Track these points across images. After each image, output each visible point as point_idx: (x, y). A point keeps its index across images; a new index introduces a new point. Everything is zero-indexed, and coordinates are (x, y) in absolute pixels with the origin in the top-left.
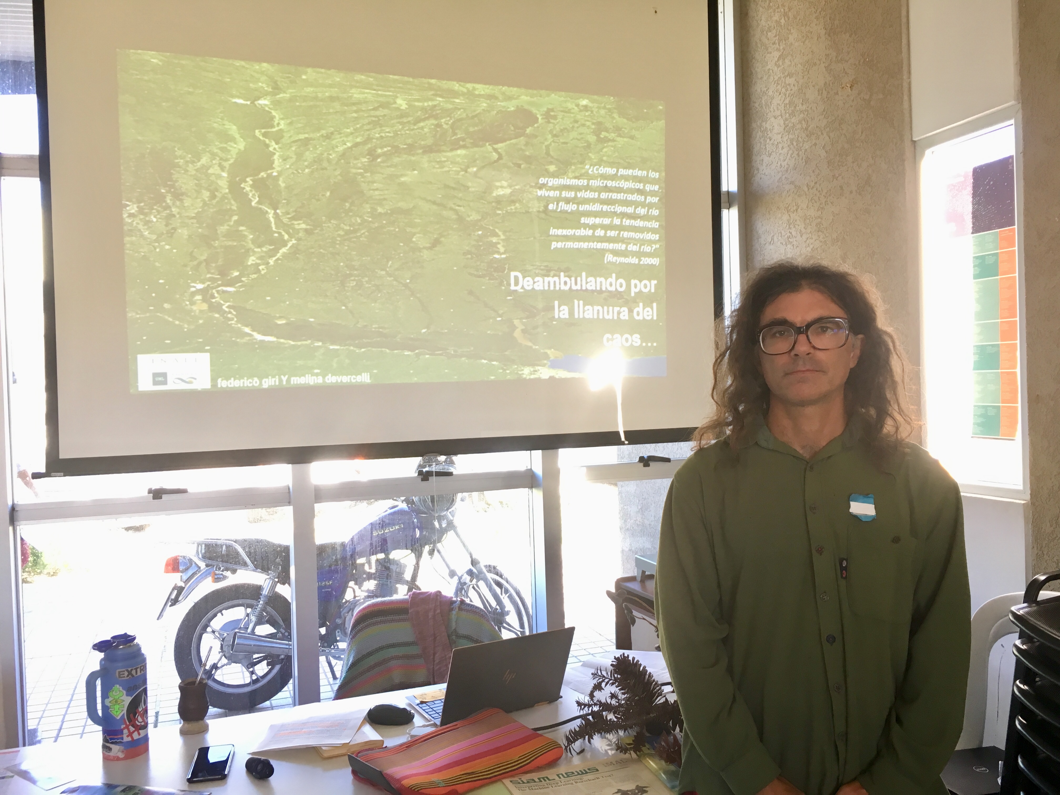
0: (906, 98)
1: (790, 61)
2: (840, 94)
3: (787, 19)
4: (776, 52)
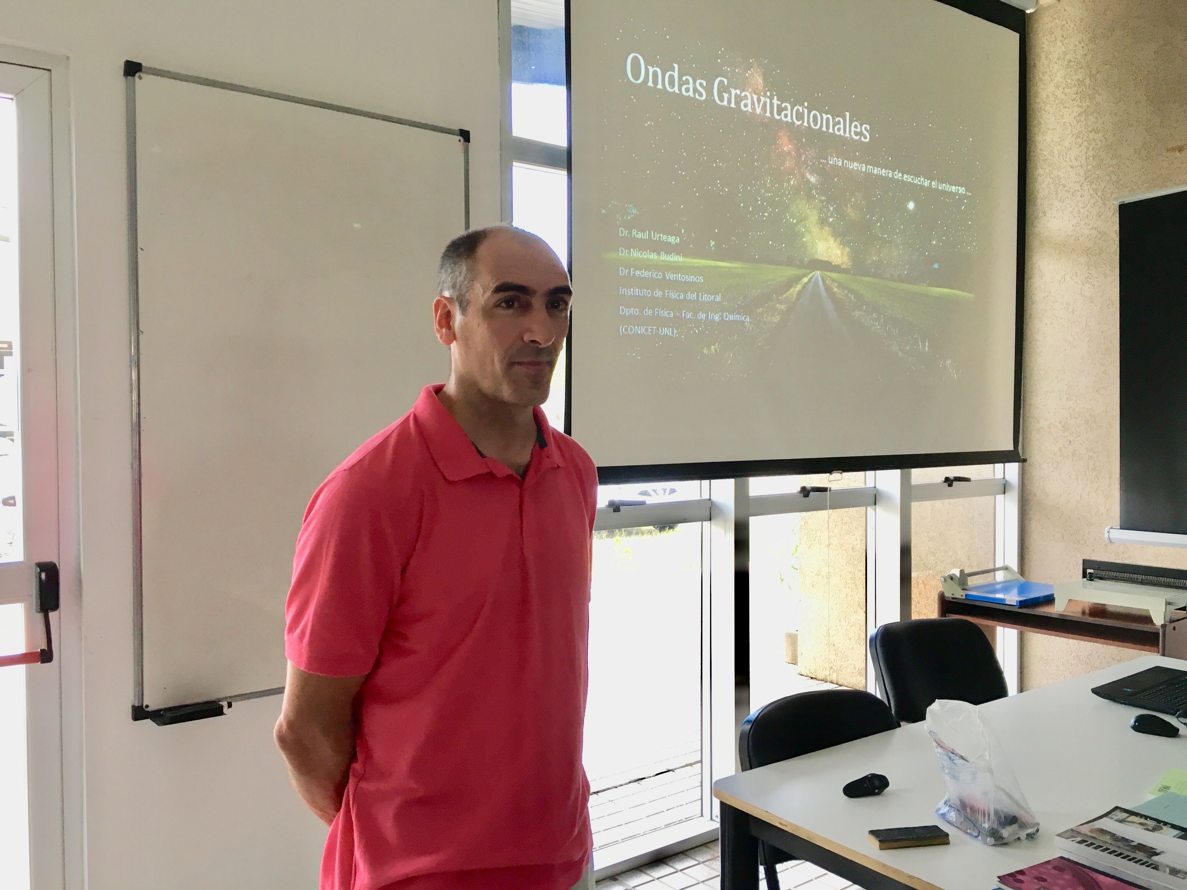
1: (1096, 118)
2: (1164, 155)
3: (1093, 79)
4: (1076, 109)
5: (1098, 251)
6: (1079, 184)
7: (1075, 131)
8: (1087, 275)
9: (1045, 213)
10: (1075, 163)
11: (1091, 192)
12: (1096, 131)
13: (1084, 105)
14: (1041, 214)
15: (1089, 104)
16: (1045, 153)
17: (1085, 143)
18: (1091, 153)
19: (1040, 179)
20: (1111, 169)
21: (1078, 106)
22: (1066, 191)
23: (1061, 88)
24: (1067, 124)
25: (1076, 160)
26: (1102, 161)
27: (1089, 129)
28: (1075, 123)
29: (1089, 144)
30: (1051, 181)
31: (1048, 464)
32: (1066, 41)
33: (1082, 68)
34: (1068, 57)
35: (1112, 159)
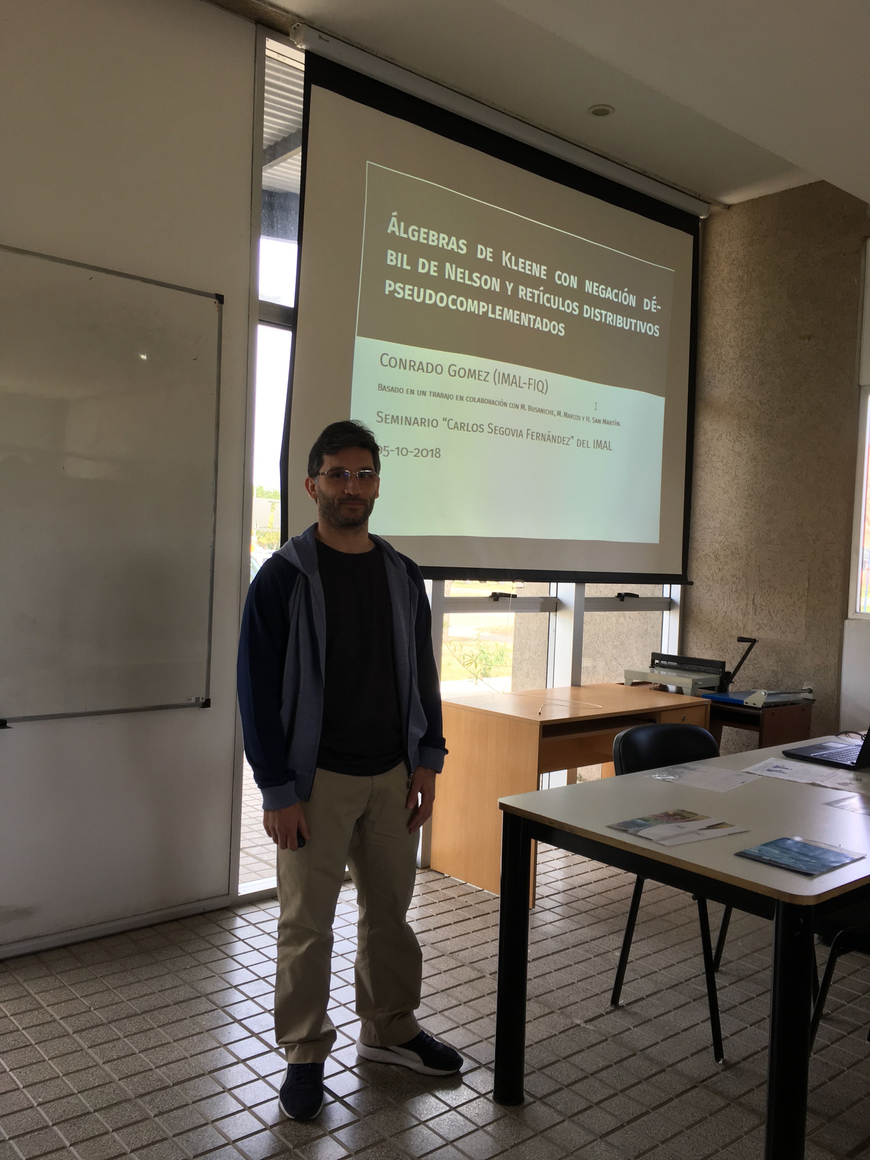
1: (750, 308)
2: (798, 341)
3: (749, 276)
4: (736, 300)
6: (735, 361)
7: (734, 318)
8: (738, 435)
10: (733, 344)
11: (744, 368)
12: (750, 319)
13: (742, 297)
14: (707, 383)
15: (745, 296)
18: (745, 336)
24: (729, 311)
25: (734, 341)
26: (752, 343)
28: (735, 310)
29: (744, 329)
31: (703, 586)
32: (732, 243)
33: (742, 266)
34: (733, 256)
35: (760, 342)
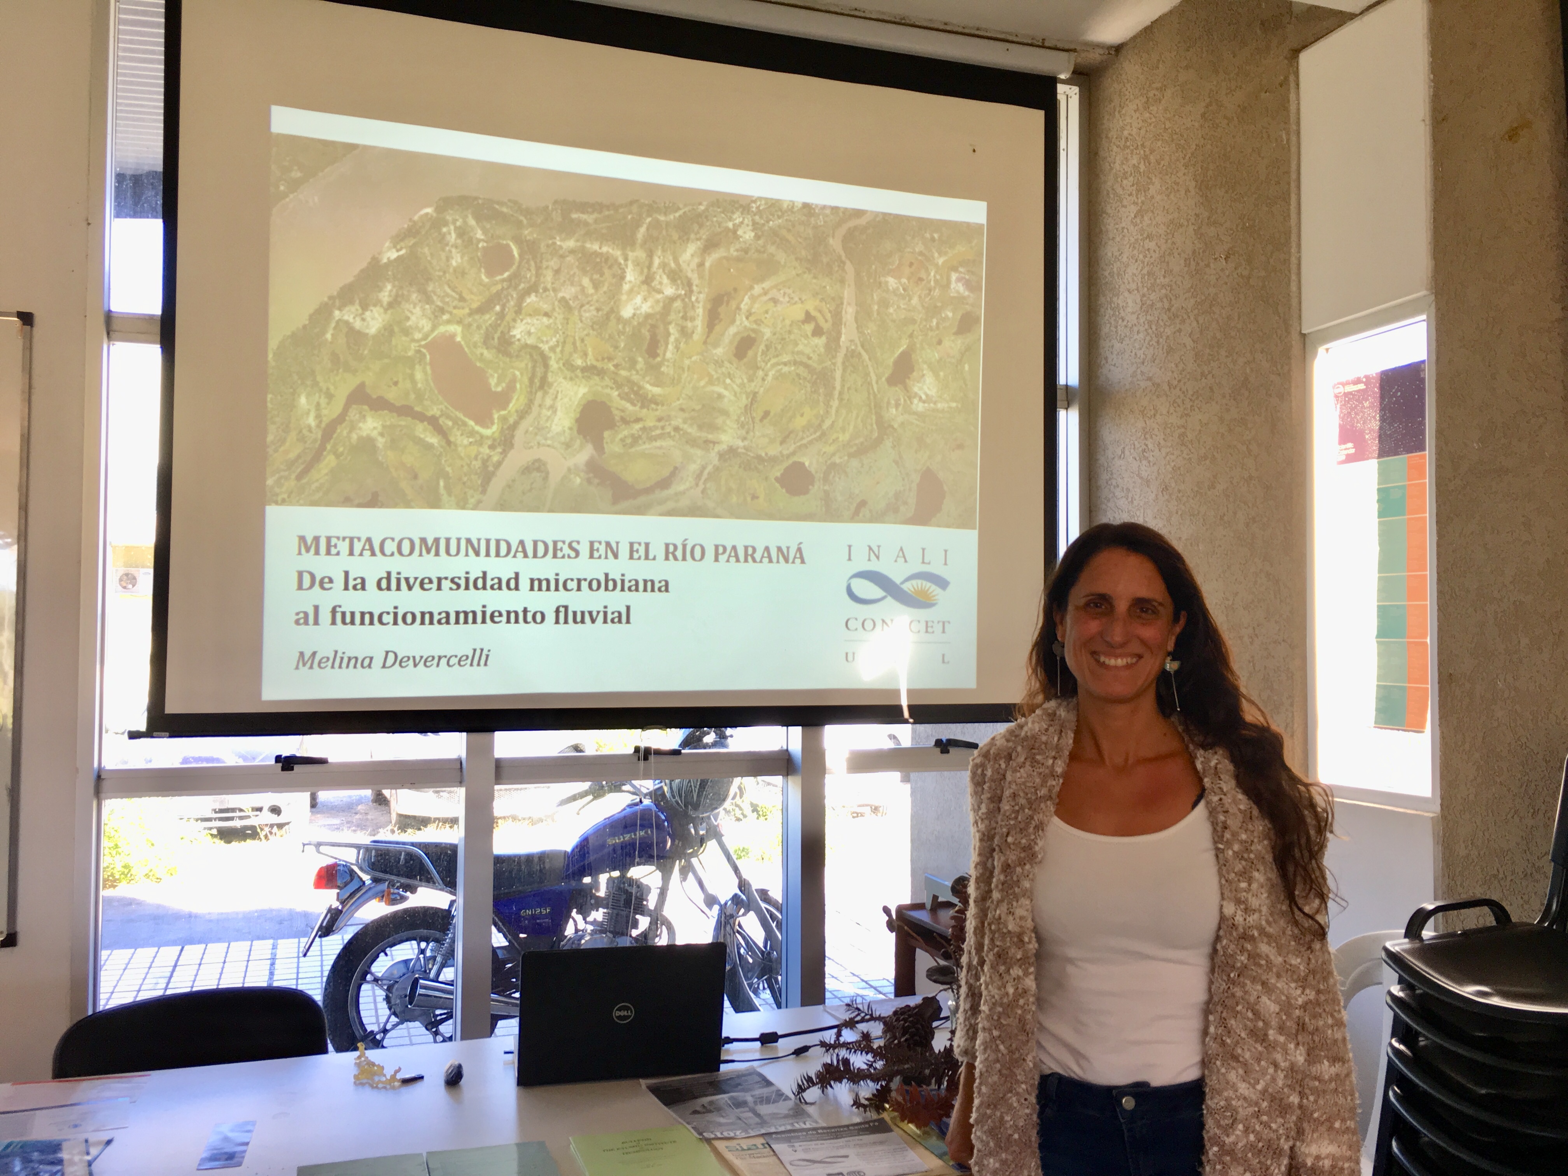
0: (1294, 277)
1: (1151, 219)
2: (1212, 265)
3: (1147, 164)
4: (1132, 206)
5: (1152, 412)
6: (1135, 317)
7: (1132, 240)
8: (1144, 447)
9: (1106, 359)
10: (1133, 286)
11: (1146, 326)
12: (1150, 237)
13: (1140, 201)
14: (1103, 362)
15: (1143, 198)
16: (1106, 273)
17: (1141, 256)
18: (1145, 271)
19: (1102, 310)
20: (1164, 291)
21: (1135, 203)
22: (1126, 326)
23: (1119, 180)
24: (1125, 231)
25: (1133, 281)
26: (1155, 280)
27: (1145, 236)
28: (1132, 227)
29: (1145, 257)
30: (1112, 313)
32: (1123, 112)
33: (1137, 148)
34: (1126, 133)
35: (1164, 277)
